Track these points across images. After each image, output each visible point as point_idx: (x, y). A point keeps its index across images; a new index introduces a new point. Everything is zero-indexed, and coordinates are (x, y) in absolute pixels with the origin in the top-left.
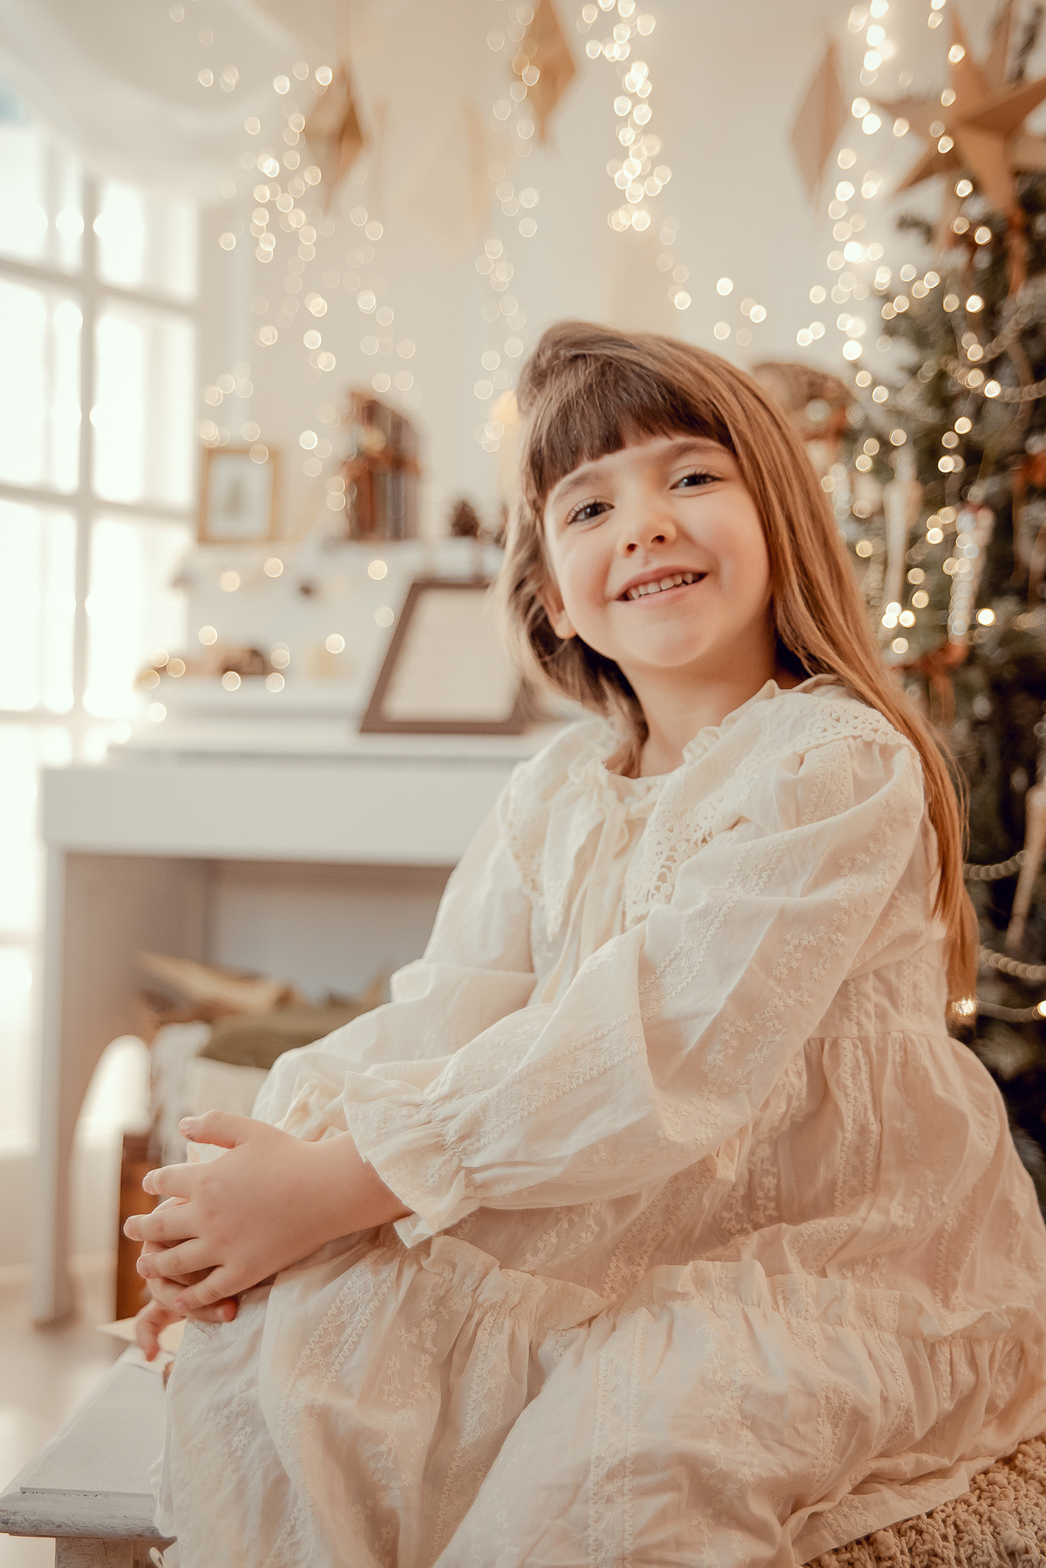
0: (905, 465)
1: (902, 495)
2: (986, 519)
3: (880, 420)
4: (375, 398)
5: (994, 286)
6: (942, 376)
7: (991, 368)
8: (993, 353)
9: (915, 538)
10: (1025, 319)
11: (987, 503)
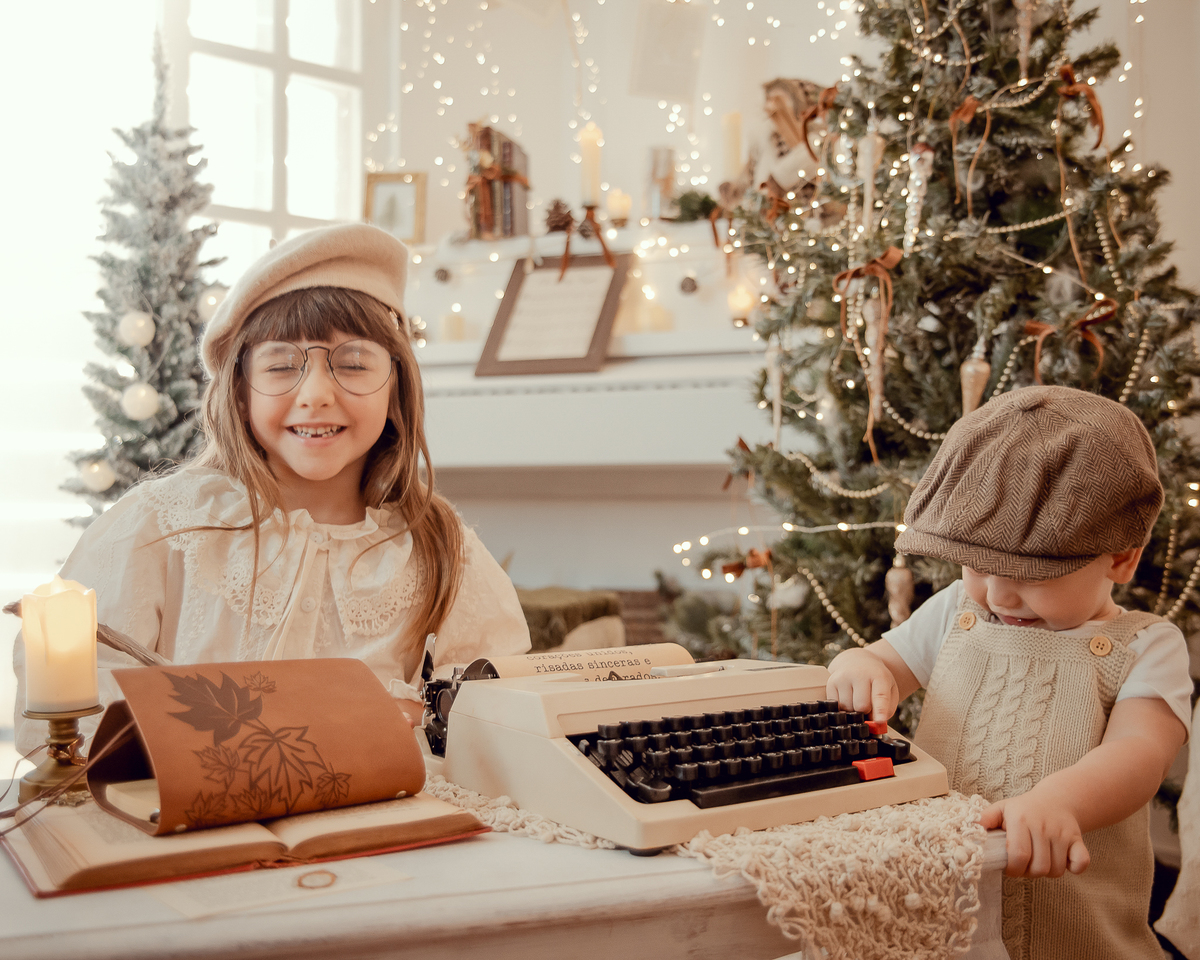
1: (871, 147)
2: (929, 157)
3: (857, 92)
4: (489, 126)
6: (902, 54)
8: (939, 30)
10: (964, 1)
11: (929, 146)
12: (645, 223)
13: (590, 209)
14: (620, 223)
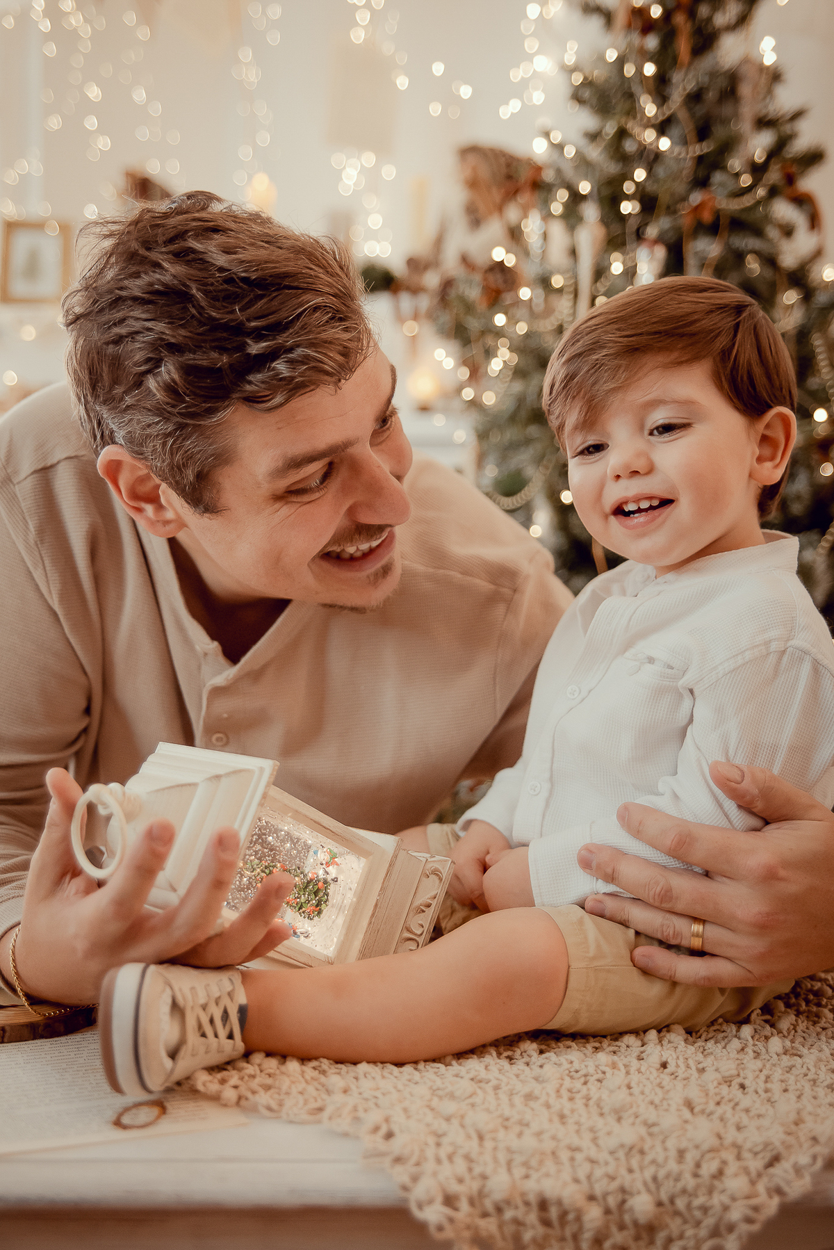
0: (591, 212)
1: (590, 233)
2: (660, 252)
3: (569, 173)
4: (147, 176)
5: (665, 58)
6: (622, 134)
7: (663, 128)
8: (664, 114)
9: (600, 272)
10: (691, 86)
11: (659, 240)
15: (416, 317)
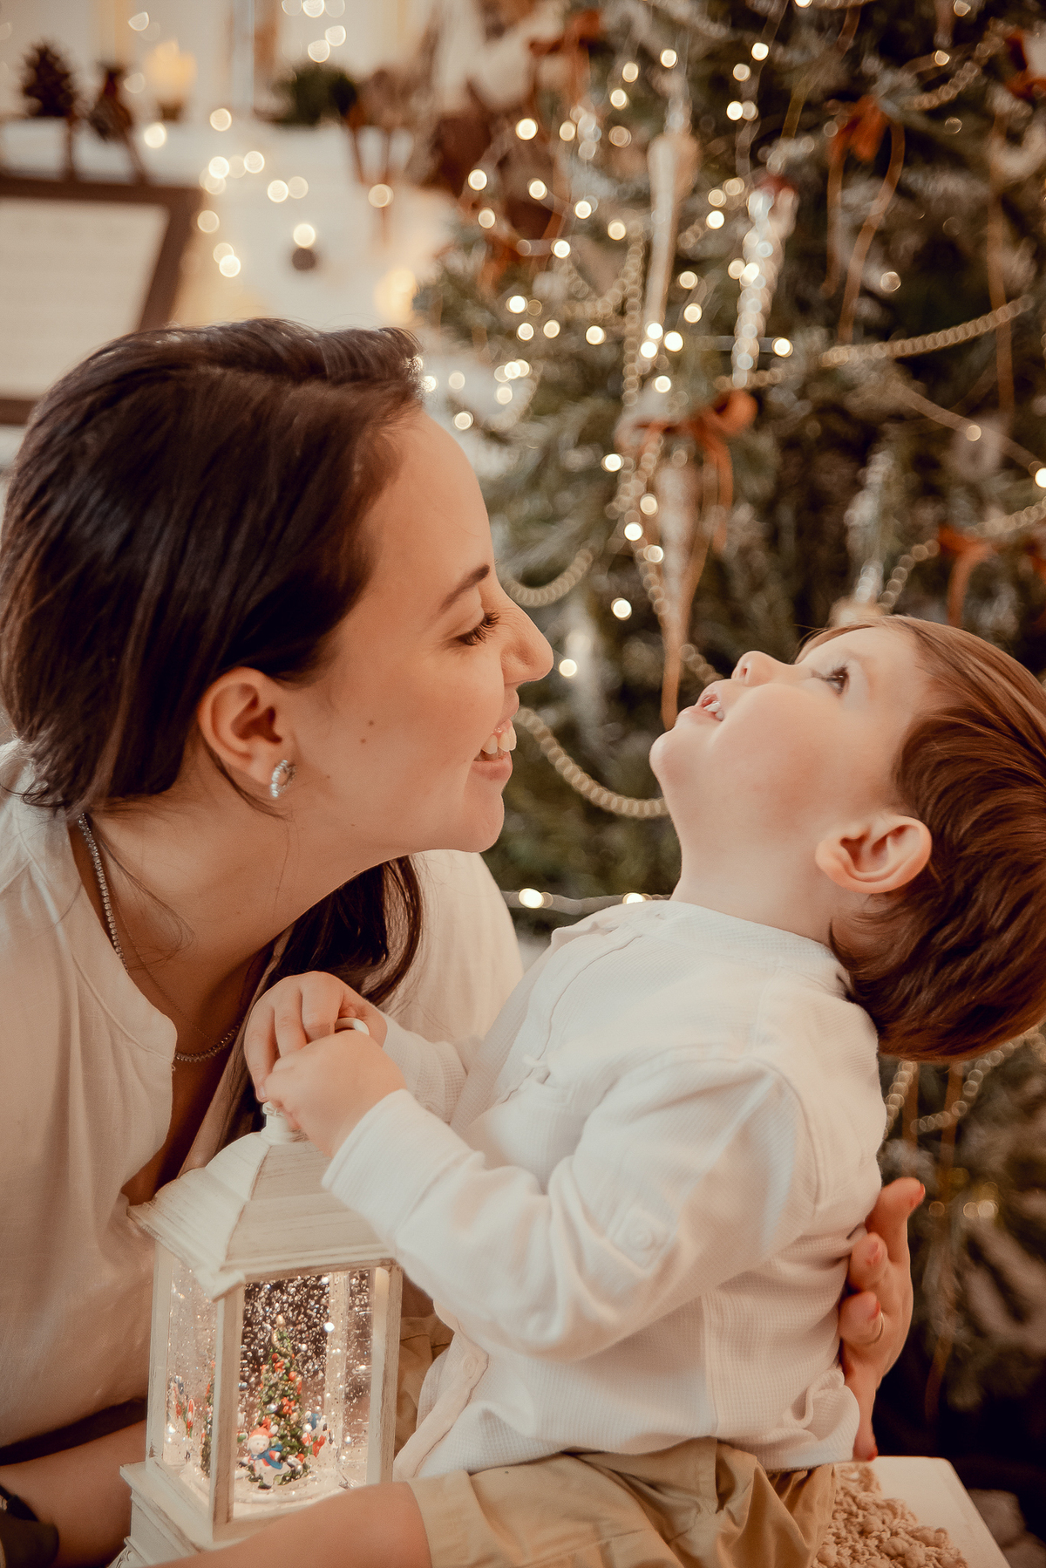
1: (674, 153)
2: (788, 200)
3: (643, 27)
9: (687, 218)
11: (788, 177)
12: (222, 120)
13: (113, 77)
14: (171, 113)
15: (386, 178)
